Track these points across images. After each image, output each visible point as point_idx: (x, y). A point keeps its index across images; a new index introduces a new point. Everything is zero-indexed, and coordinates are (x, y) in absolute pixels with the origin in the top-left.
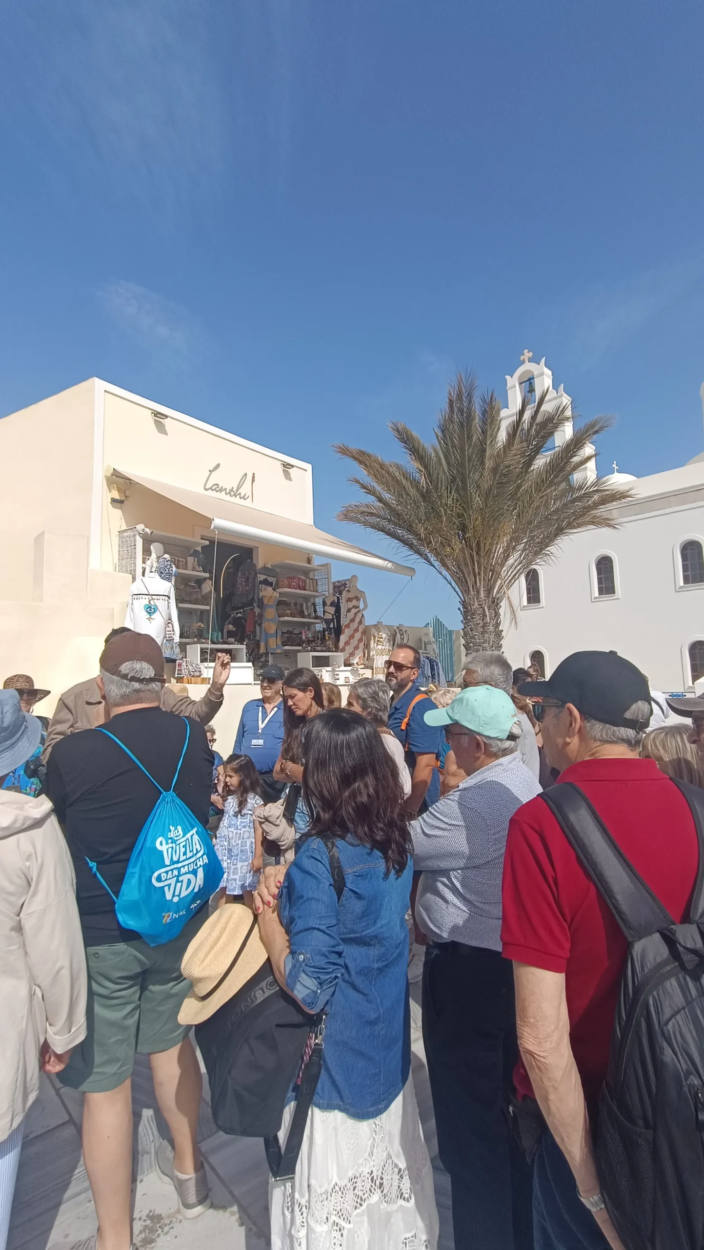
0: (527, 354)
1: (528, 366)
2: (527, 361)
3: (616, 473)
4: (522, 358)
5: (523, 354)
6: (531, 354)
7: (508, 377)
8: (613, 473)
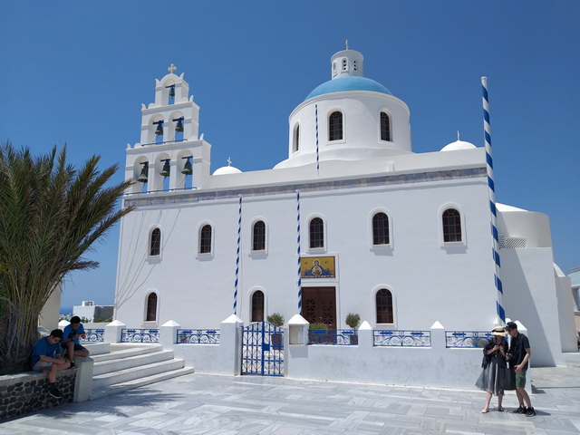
0: (172, 68)
2: (172, 72)
3: (229, 166)
4: (169, 69)
7: (157, 80)
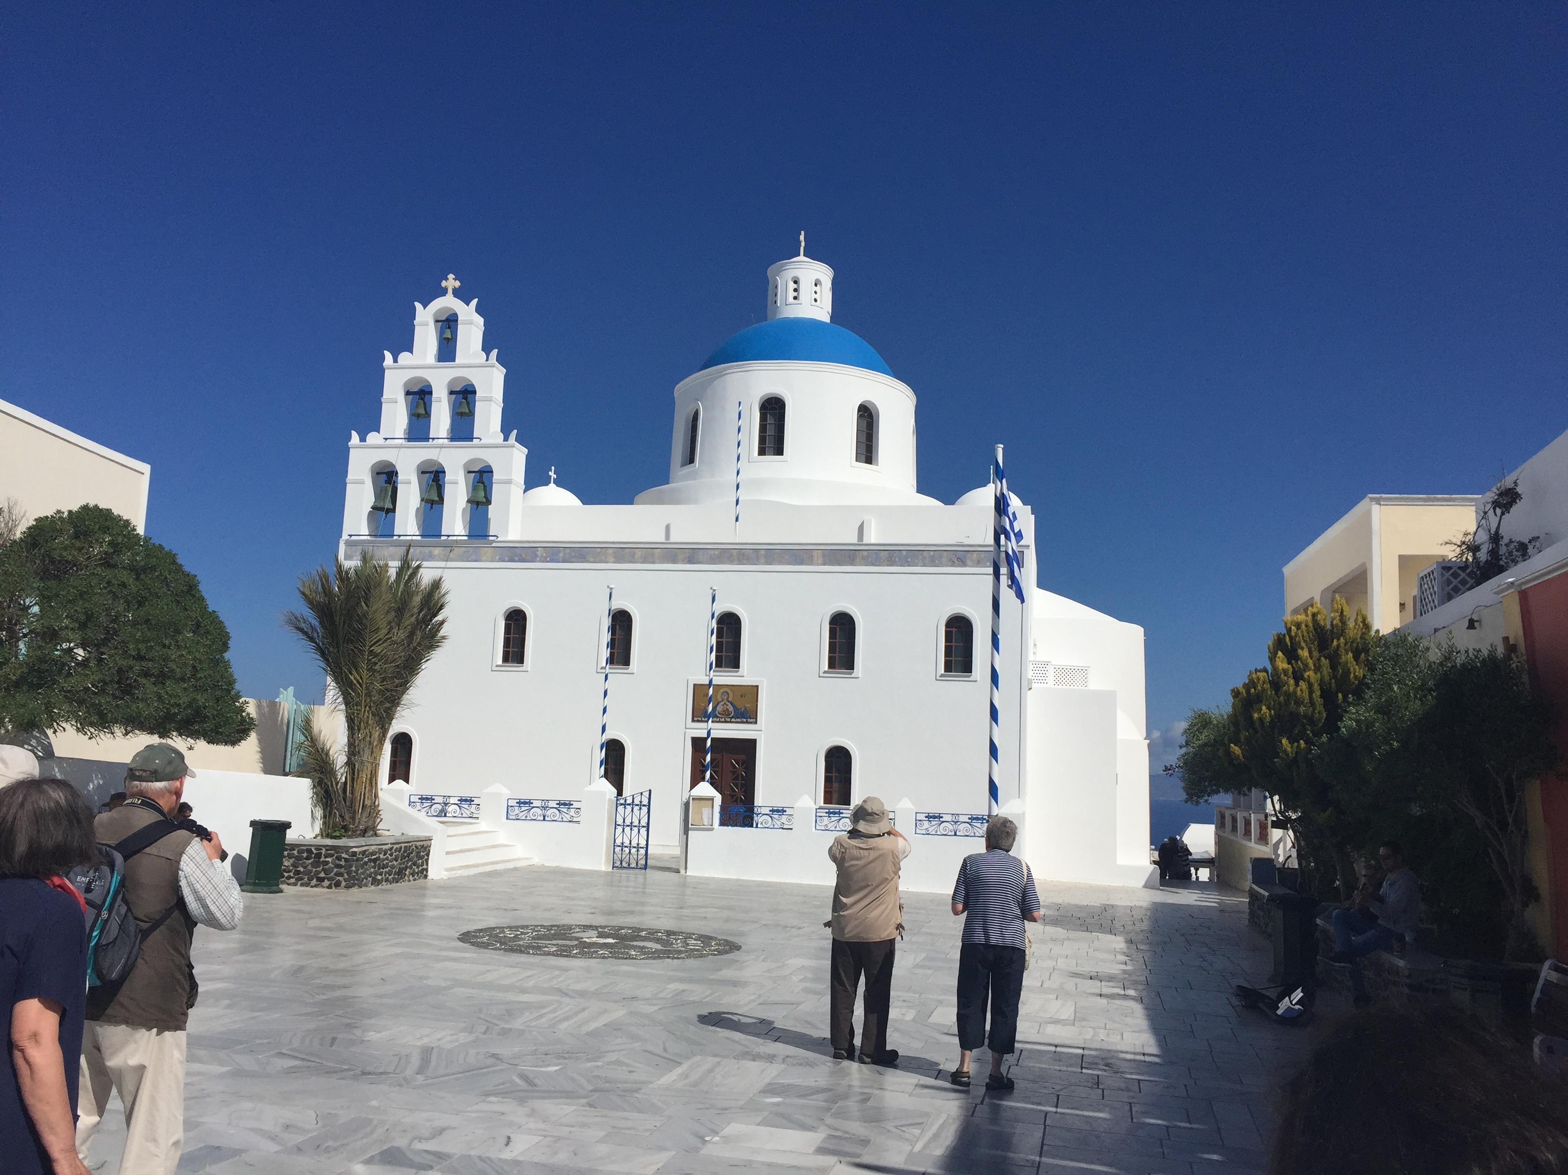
0: (451, 282)
1: (448, 302)
2: (450, 291)
3: (552, 485)
4: (444, 284)
5: (447, 279)
6: (457, 284)
7: (418, 305)
8: (546, 483)
